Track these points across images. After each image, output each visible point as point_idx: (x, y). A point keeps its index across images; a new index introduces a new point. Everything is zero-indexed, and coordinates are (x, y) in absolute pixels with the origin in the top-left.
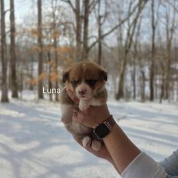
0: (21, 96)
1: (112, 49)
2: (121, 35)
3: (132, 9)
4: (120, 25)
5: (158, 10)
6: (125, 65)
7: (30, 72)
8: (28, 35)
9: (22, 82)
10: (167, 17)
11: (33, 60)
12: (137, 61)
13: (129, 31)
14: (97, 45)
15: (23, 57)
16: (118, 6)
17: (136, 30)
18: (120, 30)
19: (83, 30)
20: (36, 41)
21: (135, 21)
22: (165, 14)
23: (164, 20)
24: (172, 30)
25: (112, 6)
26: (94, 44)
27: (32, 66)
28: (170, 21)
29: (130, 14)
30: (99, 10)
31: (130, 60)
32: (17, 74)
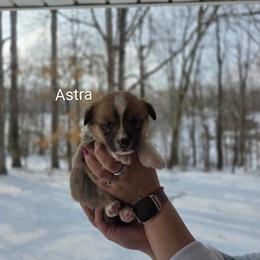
0: (26, 165)
1: (160, 93)
2: (173, 73)
3: (188, 36)
4: (171, 59)
5: (225, 37)
6: (179, 116)
7: (39, 129)
8: (37, 75)
9: (27, 144)
10: (239, 48)
11: (43, 111)
12: (196, 111)
13: (184, 66)
14: (138, 87)
15: (29, 106)
16: (168, 32)
17: (195, 66)
18: (172, 65)
19: (117, 66)
20: (49, 83)
21: (193, 53)
22: (235, 43)
23: (234, 51)
24: (247, 66)
25: (159, 31)
26: (134, 87)
27: (43, 120)
28: (244, 52)
29: (185, 44)
30: (140, 38)
31: (186, 109)
32: (20, 132)
